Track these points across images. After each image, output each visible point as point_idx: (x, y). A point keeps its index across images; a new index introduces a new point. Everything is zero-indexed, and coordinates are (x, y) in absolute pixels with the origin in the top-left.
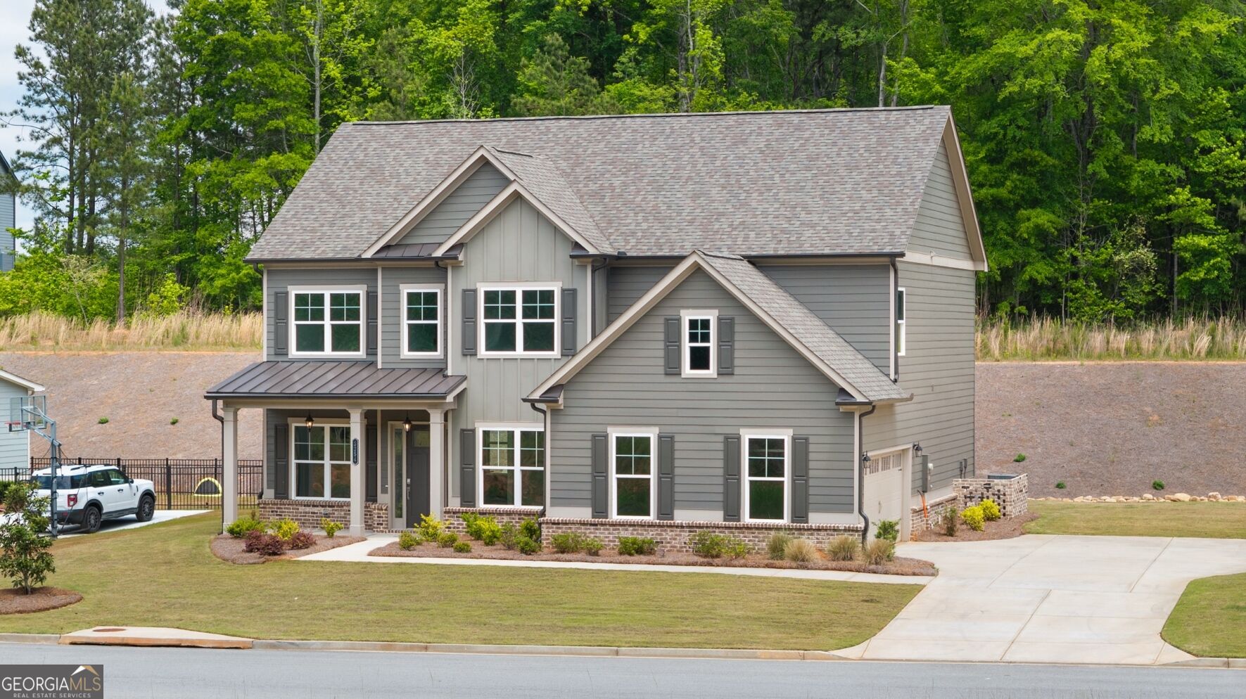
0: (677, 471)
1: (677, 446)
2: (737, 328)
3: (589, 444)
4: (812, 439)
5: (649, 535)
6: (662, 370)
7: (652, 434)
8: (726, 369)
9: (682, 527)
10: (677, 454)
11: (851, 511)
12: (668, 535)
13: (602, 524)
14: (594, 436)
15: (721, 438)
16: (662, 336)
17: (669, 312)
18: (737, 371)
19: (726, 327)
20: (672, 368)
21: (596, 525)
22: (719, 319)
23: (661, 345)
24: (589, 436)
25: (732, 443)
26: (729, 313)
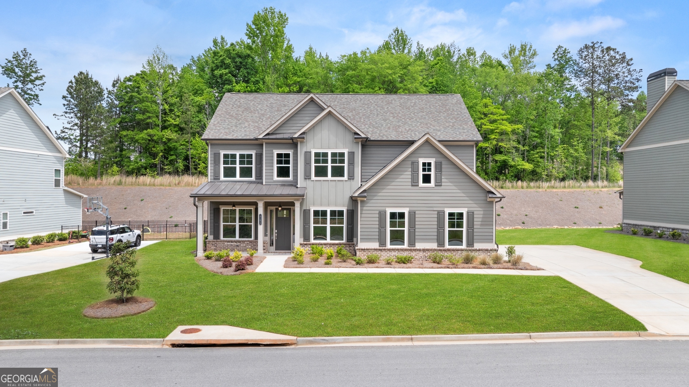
0: (417, 226)
1: (417, 216)
2: (443, 166)
3: (377, 216)
4: (475, 213)
5: (405, 254)
6: (410, 184)
7: (406, 211)
8: (438, 184)
9: (420, 250)
10: (417, 219)
11: (492, 242)
12: (413, 254)
13: (384, 250)
14: (380, 212)
15: (436, 212)
16: (410, 170)
17: (414, 159)
18: (443, 184)
19: (439, 166)
20: (414, 183)
21: (381, 250)
22: (436, 162)
23: (410, 173)
24: (377, 212)
25: (440, 215)
26: (440, 159)
